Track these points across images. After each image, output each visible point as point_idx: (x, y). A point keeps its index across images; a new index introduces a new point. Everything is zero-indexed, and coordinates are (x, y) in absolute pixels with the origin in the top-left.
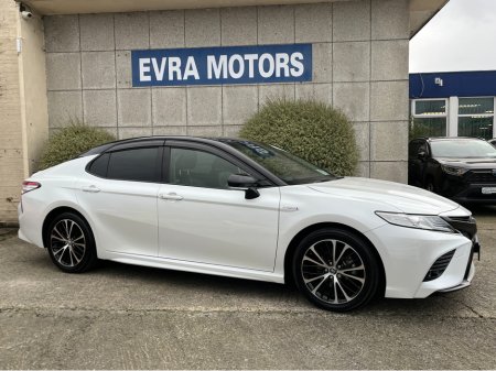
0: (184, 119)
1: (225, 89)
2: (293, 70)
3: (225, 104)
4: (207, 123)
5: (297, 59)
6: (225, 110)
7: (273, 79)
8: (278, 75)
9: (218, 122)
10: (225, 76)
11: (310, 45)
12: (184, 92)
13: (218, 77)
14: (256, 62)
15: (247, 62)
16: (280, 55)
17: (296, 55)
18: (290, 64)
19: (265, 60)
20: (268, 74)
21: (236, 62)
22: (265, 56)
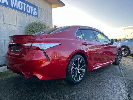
0: (2, 20)
1: (17, 12)
2: (34, 13)
3: (17, 18)
4: (11, 24)
6: (17, 20)
7: (30, 14)
8: (31, 13)
9: (15, 24)
10: (17, 8)
11: (38, 7)
12: (2, 8)
13: (15, 7)
14: (26, 6)
15: (23, 5)
16: (32, 7)
17: (35, 9)
18: (34, 11)
19: (28, 7)
20: (29, 12)
21: (20, 3)
22: (28, 5)
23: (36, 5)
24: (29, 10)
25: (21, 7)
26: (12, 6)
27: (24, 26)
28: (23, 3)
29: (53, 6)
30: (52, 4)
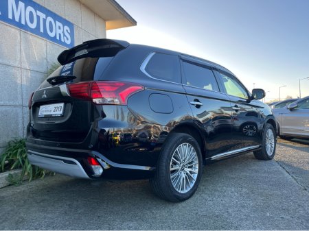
1: (23, 34)
5: (67, 31)
6: (23, 54)
7: (54, 39)
9: (17, 64)
13: (17, 20)
14: (45, 20)
15: (38, 17)
16: (58, 24)
17: (66, 28)
18: (63, 32)
19: (50, 22)
20: (52, 35)
21: (31, 13)
22: (50, 19)
23: (70, 20)
24: (51, 31)
25: (32, 21)
26: (10, 17)
27: (39, 70)
28: (39, 13)
29: (108, 24)
30: (105, 20)
